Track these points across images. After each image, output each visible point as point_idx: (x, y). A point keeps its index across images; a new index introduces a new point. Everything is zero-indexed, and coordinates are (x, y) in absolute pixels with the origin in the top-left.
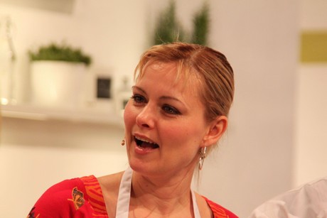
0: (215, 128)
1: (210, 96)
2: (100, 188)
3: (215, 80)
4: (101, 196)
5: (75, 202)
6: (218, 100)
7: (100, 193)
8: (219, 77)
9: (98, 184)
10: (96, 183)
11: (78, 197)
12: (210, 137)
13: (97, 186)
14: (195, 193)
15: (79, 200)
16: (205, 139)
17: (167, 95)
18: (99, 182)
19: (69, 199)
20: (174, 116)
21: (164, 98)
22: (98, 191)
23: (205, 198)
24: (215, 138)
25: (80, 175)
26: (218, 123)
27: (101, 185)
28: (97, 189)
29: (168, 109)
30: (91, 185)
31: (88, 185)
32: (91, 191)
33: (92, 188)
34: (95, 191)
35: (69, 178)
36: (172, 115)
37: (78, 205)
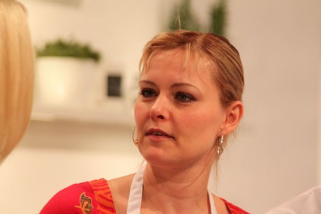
0: (231, 114)
1: (223, 78)
2: (110, 192)
3: (225, 61)
4: (112, 201)
5: (83, 209)
6: (231, 83)
7: (110, 198)
8: (229, 59)
9: (108, 188)
10: (106, 186)
11: (86, 203)
12: (228, 125)
13: (107, 191)
14: (213, 195)
15: (87, 207)
16: (222, 127)
17: (178, 82)
18: (109, 186)
19: (76, 206)
20: (189, 103)
21: (176, 85)
22: (108, 197)
23: (224, 200)
24: (233, 125)
25: (89, 179)
26: (234, 109)
27: (111, 190)
28: (107, 194)
29: (182, 96)
30: (100, 190)
31: (97, 190)
32: (100, 196)
33: (101, 192)
34: (105, 196)
35: (78, 182)
36: (187, 103)
37: (87, 212)
